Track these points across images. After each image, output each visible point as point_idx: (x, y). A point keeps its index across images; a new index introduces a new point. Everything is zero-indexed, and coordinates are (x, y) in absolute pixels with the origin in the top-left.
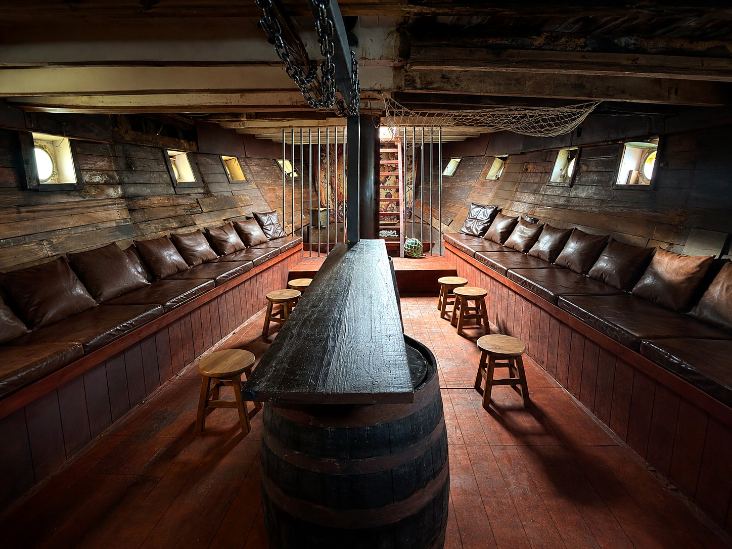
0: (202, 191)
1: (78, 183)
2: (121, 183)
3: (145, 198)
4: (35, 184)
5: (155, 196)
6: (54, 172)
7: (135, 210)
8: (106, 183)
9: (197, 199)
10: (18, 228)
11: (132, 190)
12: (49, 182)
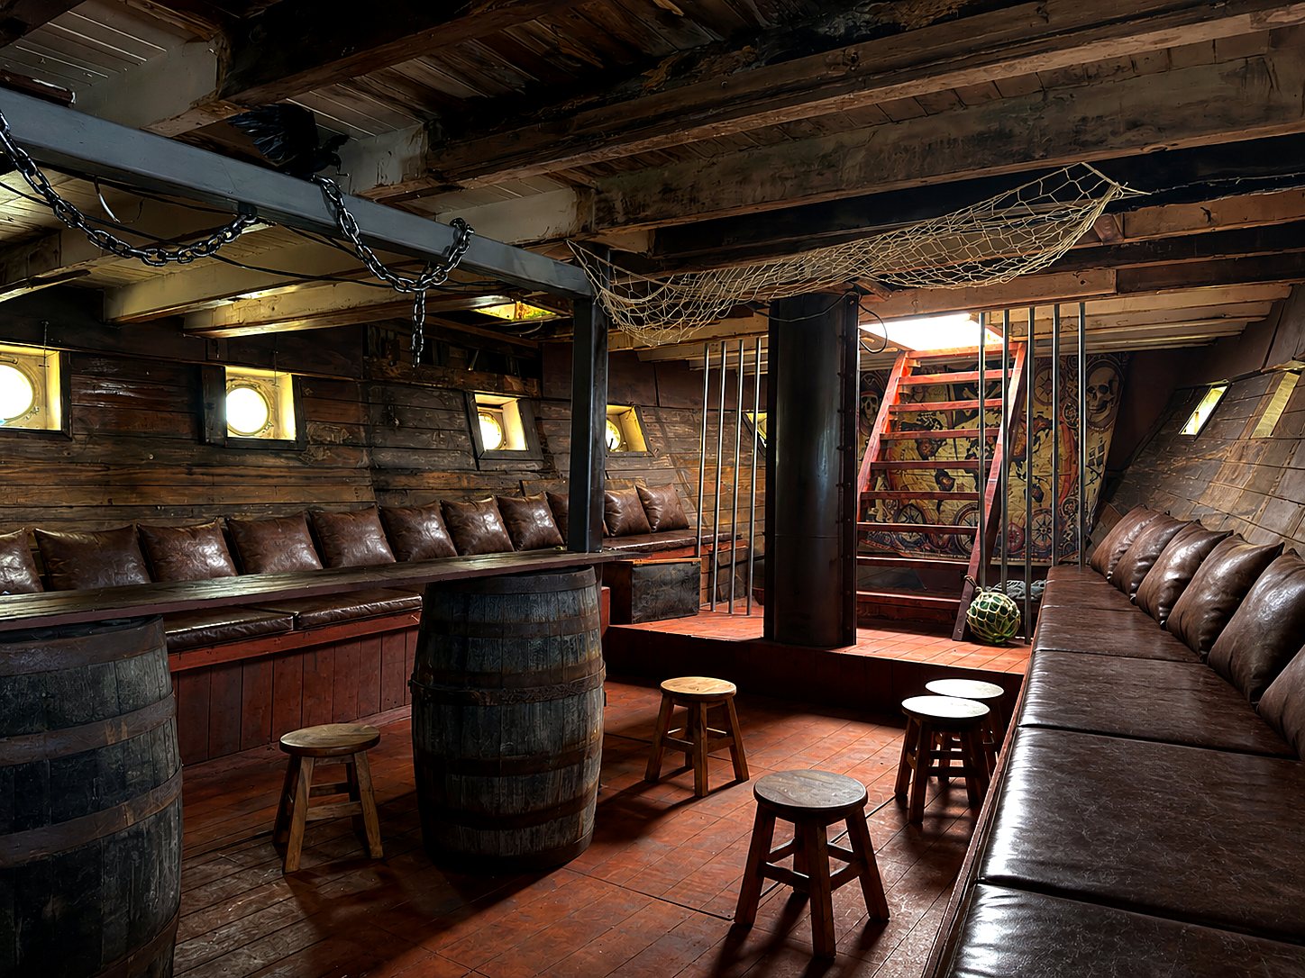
0: (537, 468)
1: (297, 441)
2: (370, 446)
3: (415, 472)
4: (219, 437)
5: (432, 471)
6: (268, 422)
7: (389, 490)
8: (345, 444)
9: (521, 482)
10: (185, 495)
11: (386, 457)
12: (257, 436)
